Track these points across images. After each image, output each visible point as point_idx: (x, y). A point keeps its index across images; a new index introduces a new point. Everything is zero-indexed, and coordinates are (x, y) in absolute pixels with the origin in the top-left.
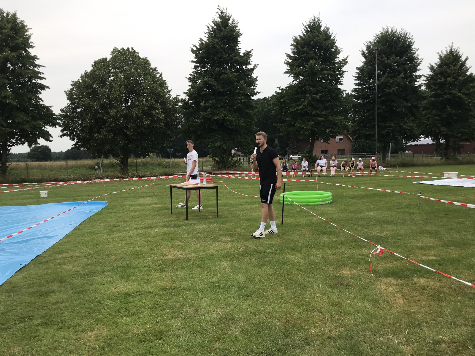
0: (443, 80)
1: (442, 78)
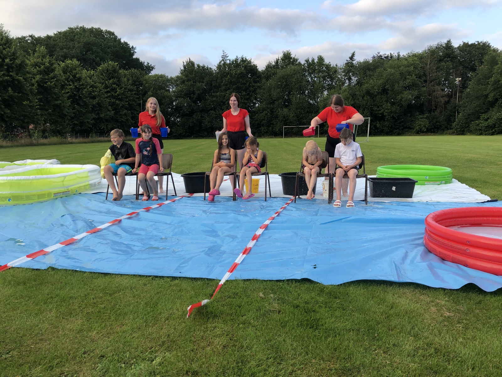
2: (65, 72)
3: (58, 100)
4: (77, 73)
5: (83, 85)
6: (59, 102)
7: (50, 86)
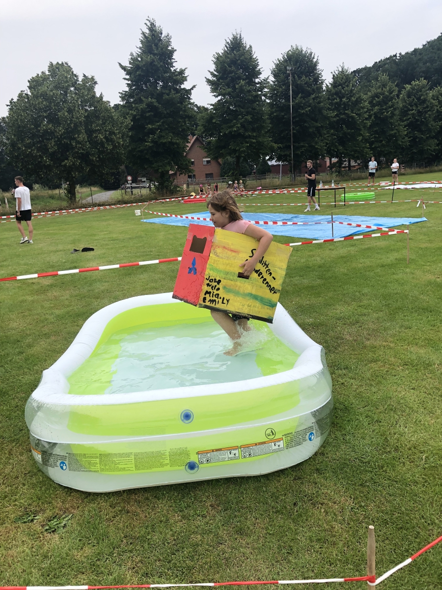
0: (338, 100)
1: (338, 99)
2: (409, 96)
3: (393, 130)
4: (422, 95)
5: (427, 107)
6: (395, 131)
7: (386, 116)
